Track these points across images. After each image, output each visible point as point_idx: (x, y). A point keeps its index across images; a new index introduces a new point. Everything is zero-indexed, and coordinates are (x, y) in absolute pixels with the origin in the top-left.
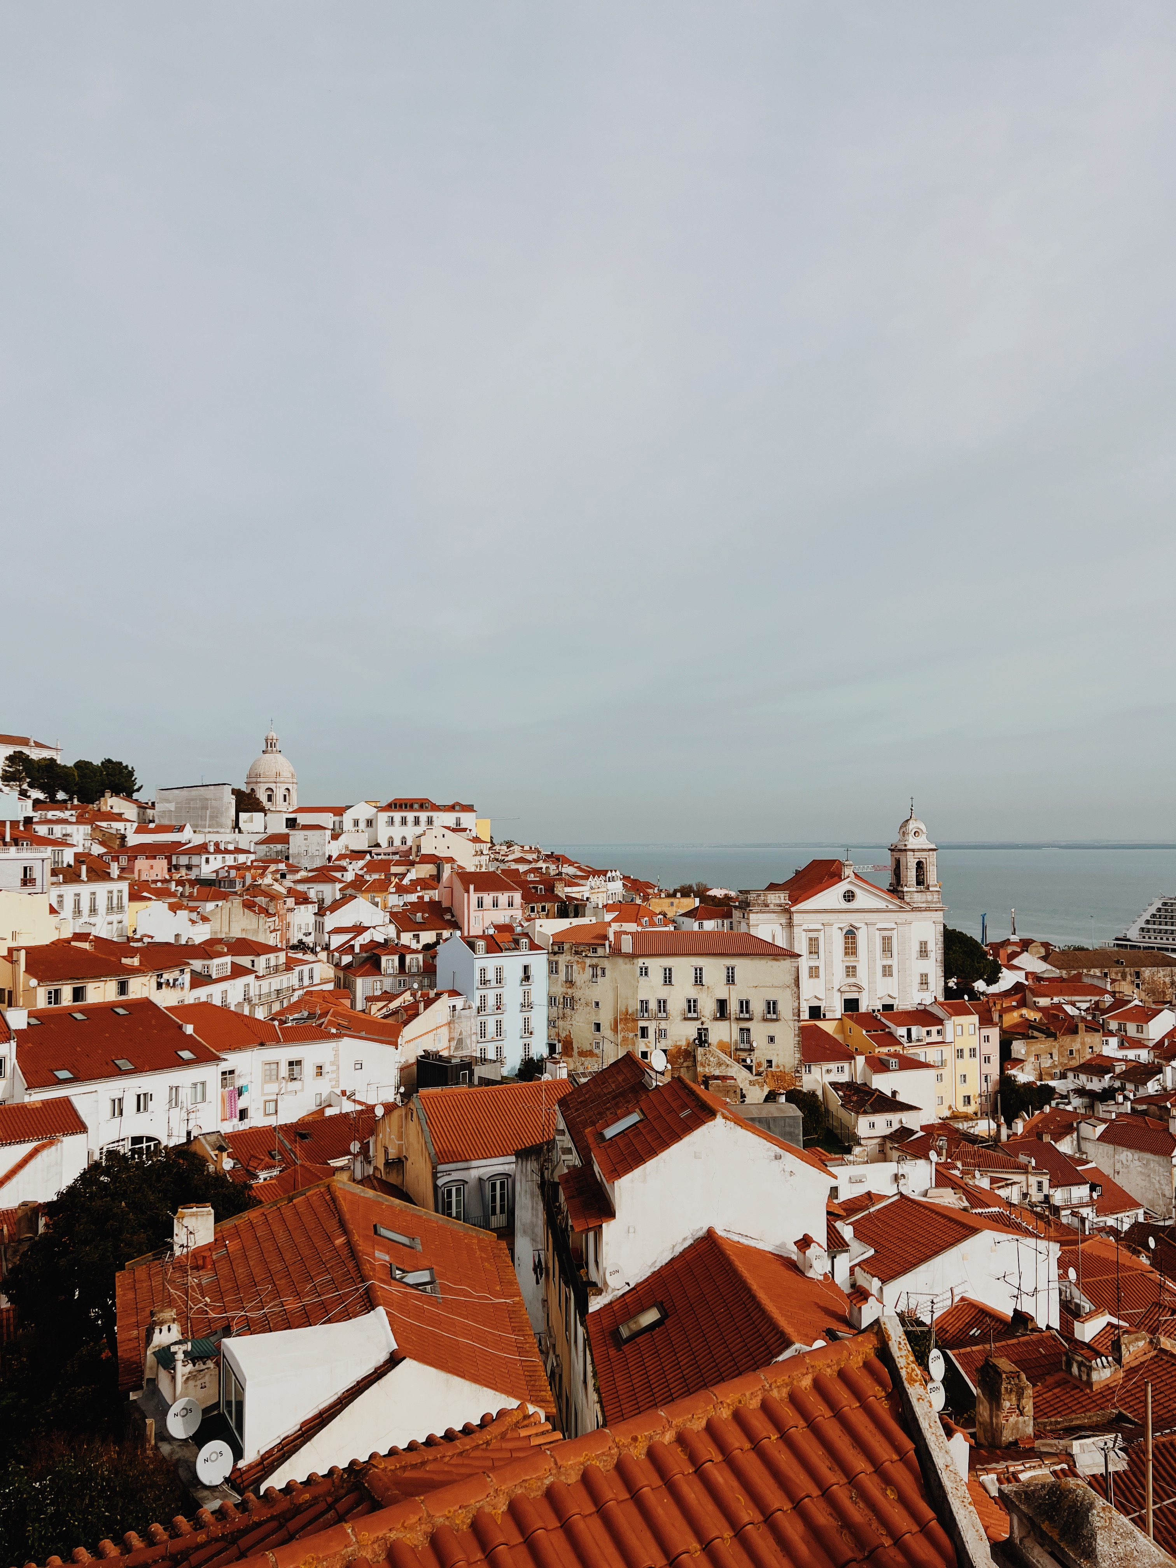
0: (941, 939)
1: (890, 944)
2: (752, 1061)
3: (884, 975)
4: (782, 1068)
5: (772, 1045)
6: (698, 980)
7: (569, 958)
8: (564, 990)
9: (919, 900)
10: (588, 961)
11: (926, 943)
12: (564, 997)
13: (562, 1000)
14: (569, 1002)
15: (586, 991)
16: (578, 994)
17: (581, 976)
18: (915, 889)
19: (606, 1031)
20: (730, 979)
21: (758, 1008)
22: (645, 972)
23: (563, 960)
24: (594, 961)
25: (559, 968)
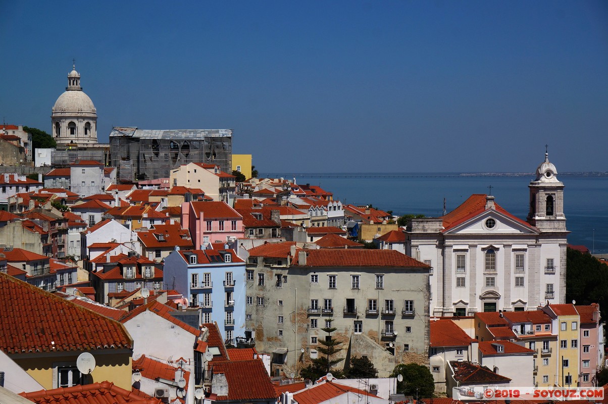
0: (565, 257)
1: (522, 260)
2: (394, 345)
3: (517, 285)
4: (415, 351)
5: (408, 334)
6: (356, 287)
7: (261, 268)
8: (257, 292)
9: (548, 227)
10: (275, 271)
11: (552, 260)
12: (257, 297)
13: (256, 299)
14: (261, 301)
15: (272, 293)
16: (267, 295)
17: (271, 282)
18: (544, 218)
19: (287, 322)
20: (379, 287)
21: (399, 307)
22: (314, 279)
23: (257, 270)
24: (279, 272)
25: (254, 276)
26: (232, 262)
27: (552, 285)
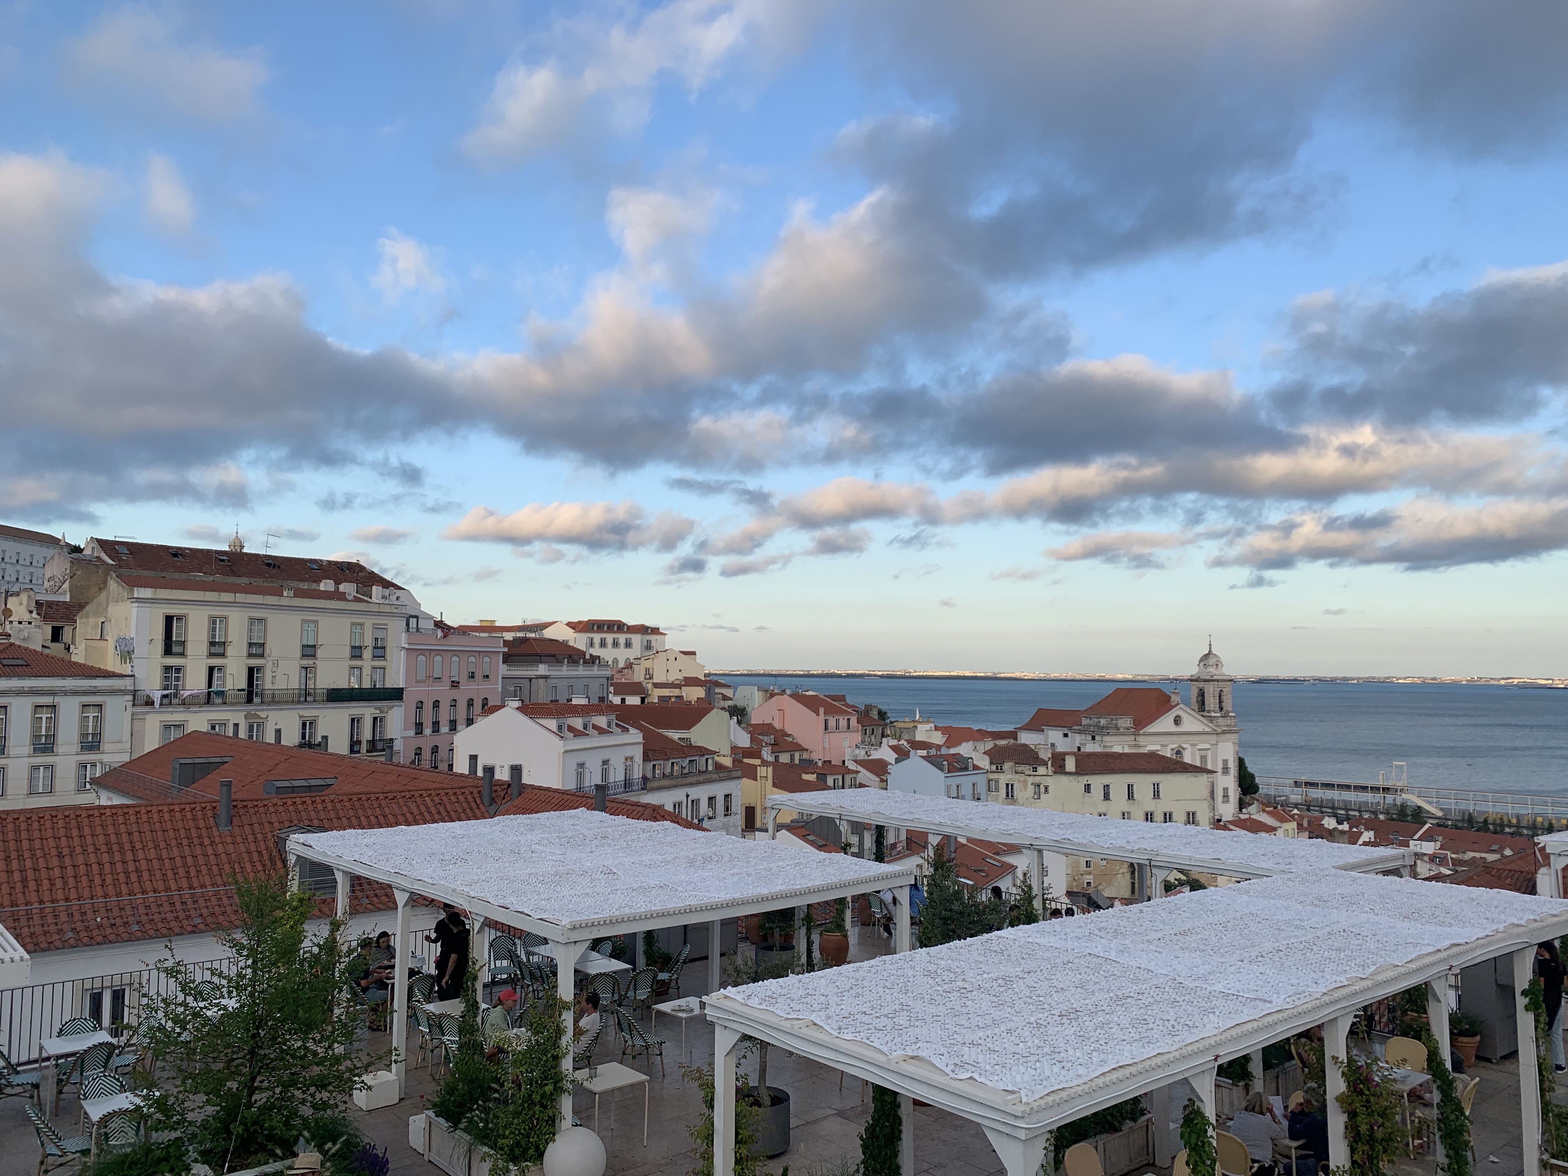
0: (1237, 757)
6: (1131, 795)
7: (1010, 776)
9: (1223, 724)
10: (1031, 780)
11: (1227, 762)
17: (1024, 792)
20: (1156, 795)
21: (1179, 818)
22: (1088, 788)
23: (1003, 779)
24: (1037, 780)
25: (1000, 787)
26: (974, 769)
27: (1227, 789)
